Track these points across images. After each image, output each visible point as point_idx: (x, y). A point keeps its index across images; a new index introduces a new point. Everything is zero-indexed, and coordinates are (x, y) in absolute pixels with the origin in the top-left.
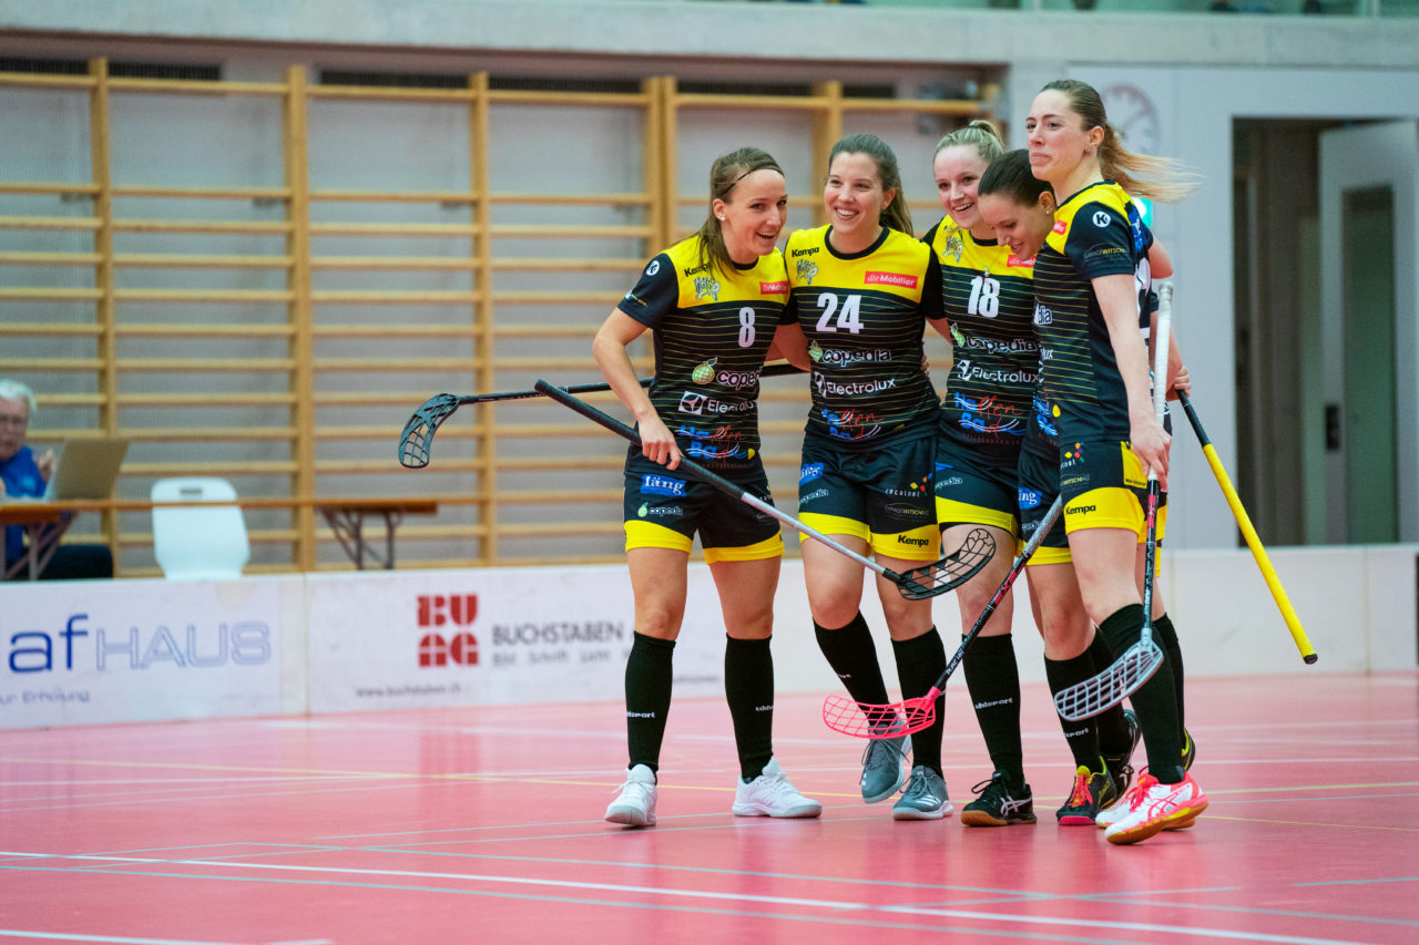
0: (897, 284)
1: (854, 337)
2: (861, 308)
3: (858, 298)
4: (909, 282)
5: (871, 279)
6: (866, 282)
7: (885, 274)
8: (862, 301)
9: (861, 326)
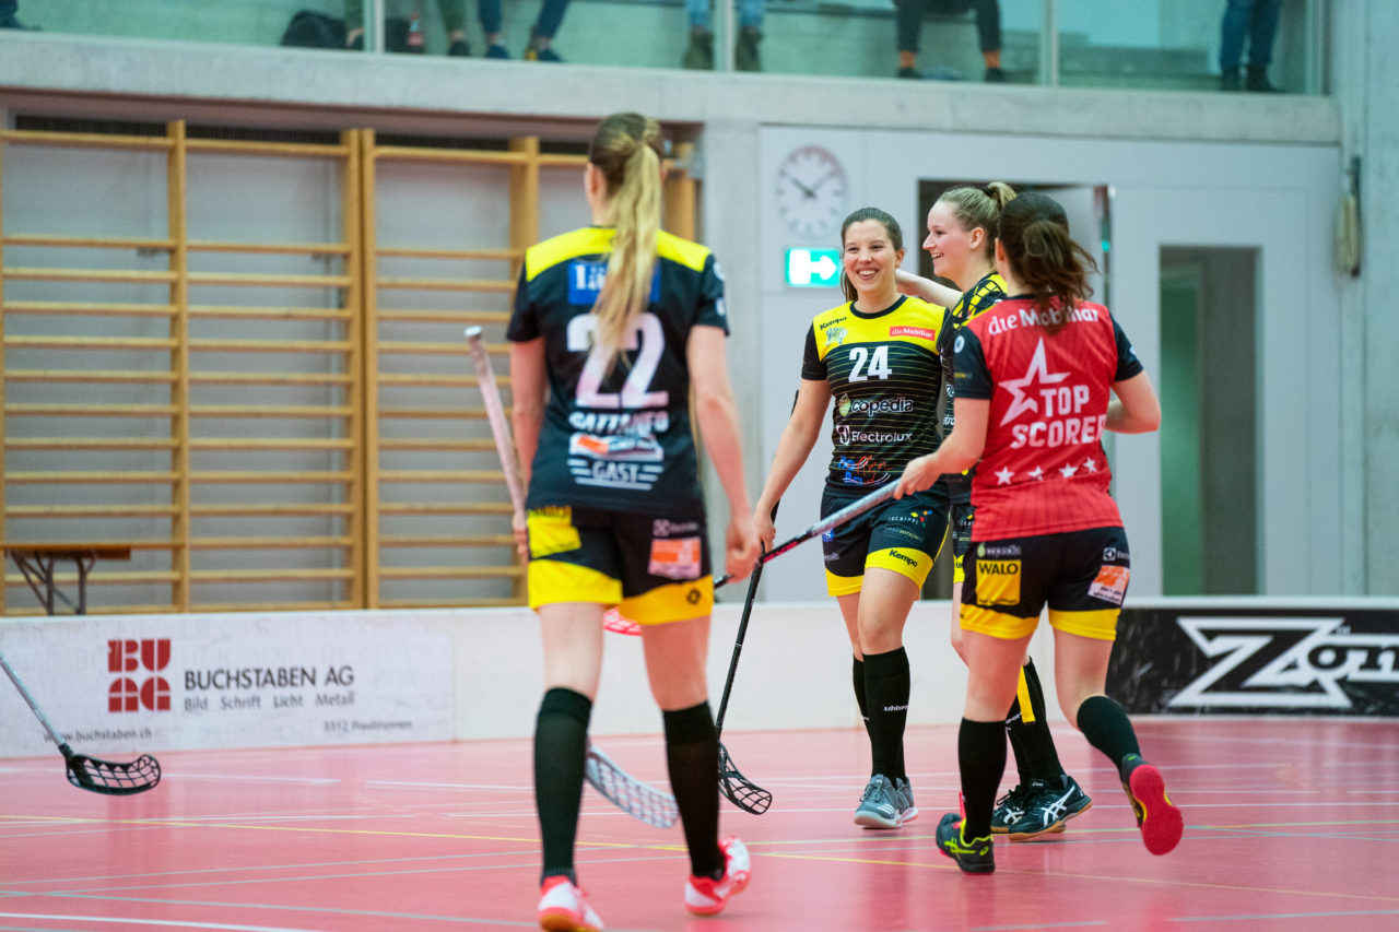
0: (918, 336)
1: (884, 383)
2: (889, 356)
3: (886, 348)
4: (929, 335)
5: (895, 332)
6: (891, 335)
7: (907, 328)
8: (890, 350)
9: (890, 372)
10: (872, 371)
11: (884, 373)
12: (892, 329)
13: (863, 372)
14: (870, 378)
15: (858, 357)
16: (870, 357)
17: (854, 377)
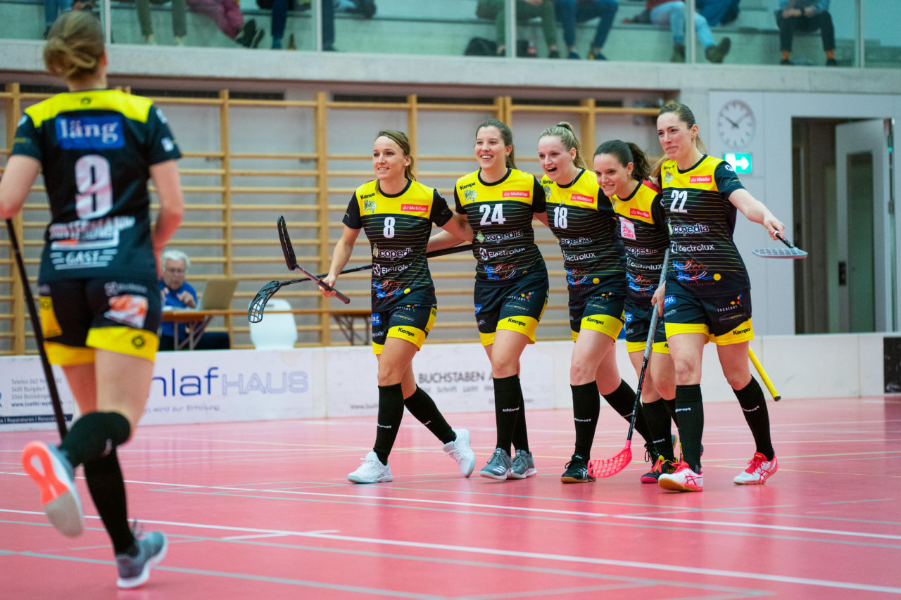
0: (520, 196)
1: (501, 226)
2: (503, 210)
3: (501, 205)
4: (526, 195)
5: (506, 194)
6: (503, 196)
7: (513, 191)
8: (503, 206)
9: (504, 220)
10: (494, 219)
11: (501, 220)
12: (504, 192)
13: (489, 219)
14: (493, 223)
15: (485, 211)
16: (492, 211)
17: (483, 222)
